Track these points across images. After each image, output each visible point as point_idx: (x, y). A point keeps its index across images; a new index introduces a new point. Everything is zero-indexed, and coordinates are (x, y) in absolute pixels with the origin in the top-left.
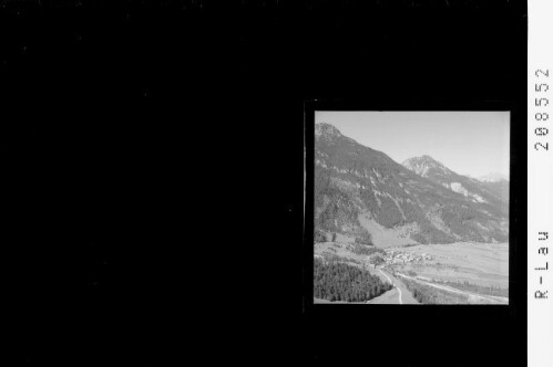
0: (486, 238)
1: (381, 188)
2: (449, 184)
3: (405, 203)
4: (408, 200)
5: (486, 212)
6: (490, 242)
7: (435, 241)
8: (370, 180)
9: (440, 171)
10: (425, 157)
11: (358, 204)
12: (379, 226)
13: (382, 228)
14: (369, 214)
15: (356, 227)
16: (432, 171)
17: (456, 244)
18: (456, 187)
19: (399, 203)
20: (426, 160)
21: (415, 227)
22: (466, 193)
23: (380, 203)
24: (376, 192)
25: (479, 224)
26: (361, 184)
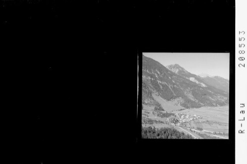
0: (214, 104)
1: (161, 79)
2: (189, 78)
3: (174, 88)
4: (175, 86)
5: (210, 92)
6: (217, 106)
7: (193, 107)
8: (155, 75)
9: (184, 72)
10: (176, 65)
11: (151, 88)
12: (163, 99)
13: (165, 100)
14: (157, 93)
15: (152, 101)
16: (180, 72)
17: (202, 108)
18: (192, 79)
19: (171, 87)
20: (177, 66)
21: (181, 100)
22: (197, 82)
23: (161, 87)
24: (159, 82)
25: (210, 98)
26: (151, 77)
